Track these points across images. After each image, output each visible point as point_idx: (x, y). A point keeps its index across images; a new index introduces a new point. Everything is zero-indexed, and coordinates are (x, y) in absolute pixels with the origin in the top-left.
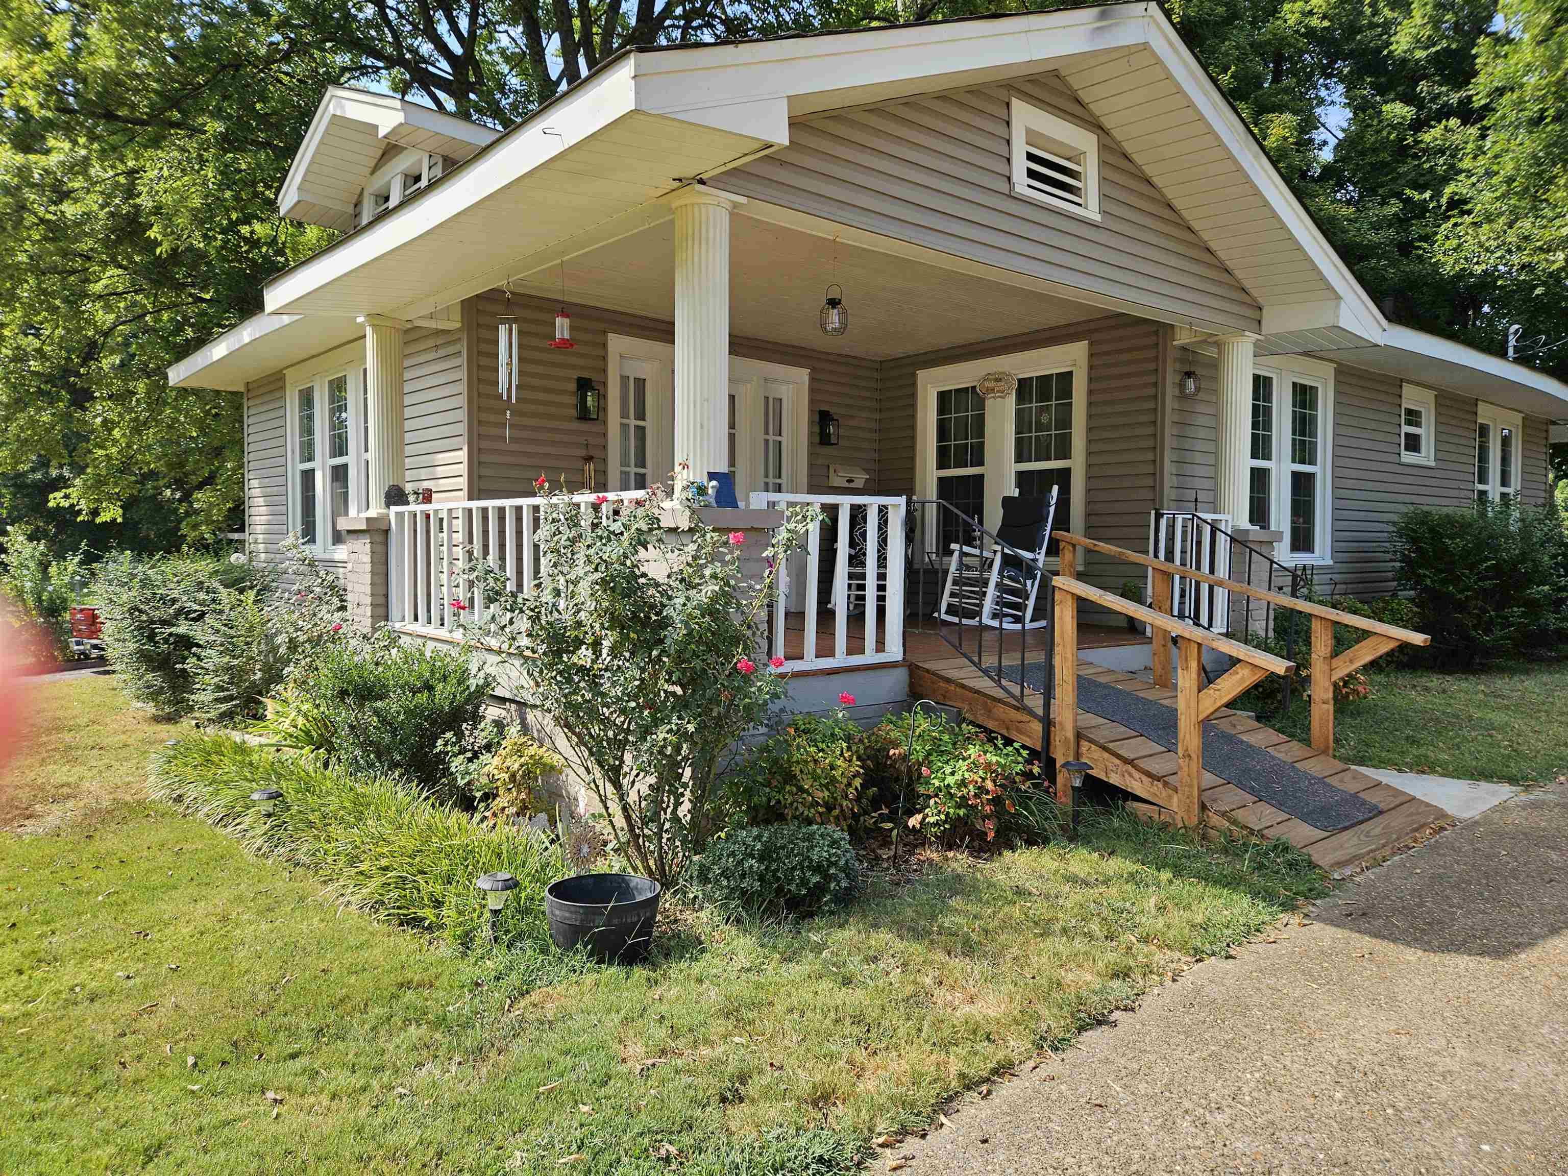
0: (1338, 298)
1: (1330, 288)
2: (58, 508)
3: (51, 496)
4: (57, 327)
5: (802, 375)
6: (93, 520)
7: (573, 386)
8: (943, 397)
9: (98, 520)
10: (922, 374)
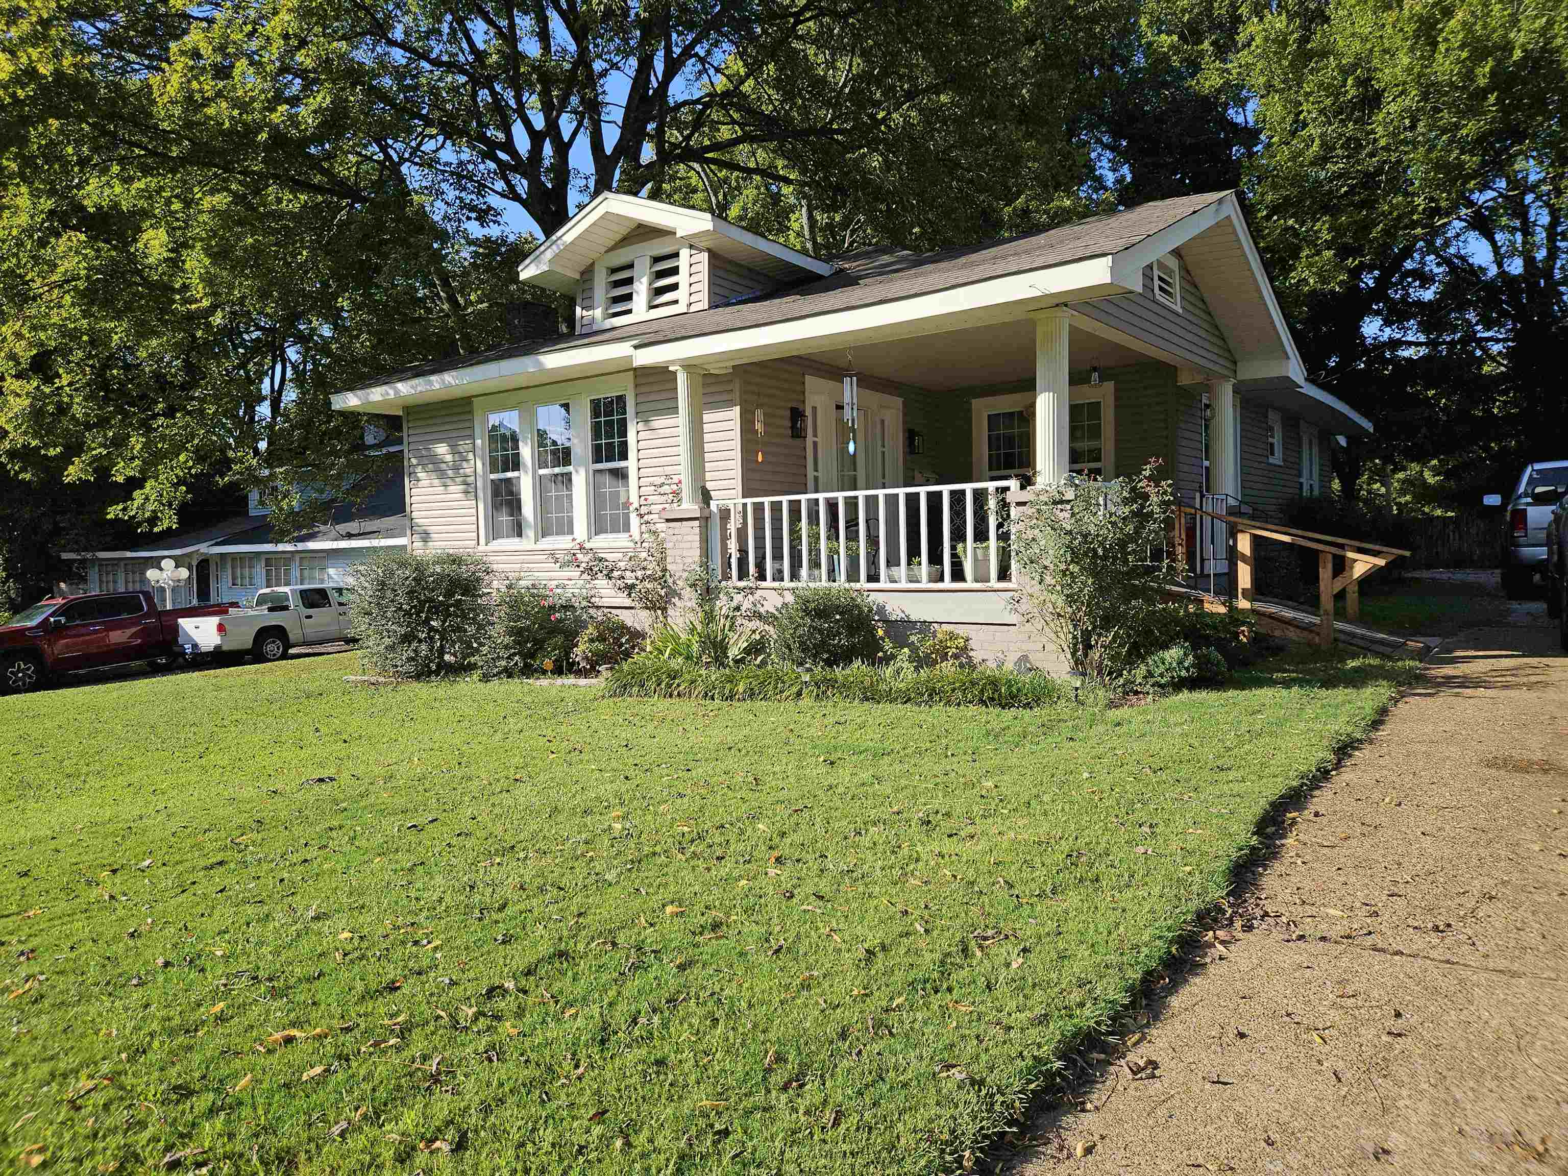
0: (1288, 358)
1: (1286, 354)
2: (117, 520)
3: (109, 509)
4: (178, 358)
5: (898, 401)
6: (151, 530)
7: (788, 413)
8: (993, 419)
9: (156, 530)
10: (975, 402)
